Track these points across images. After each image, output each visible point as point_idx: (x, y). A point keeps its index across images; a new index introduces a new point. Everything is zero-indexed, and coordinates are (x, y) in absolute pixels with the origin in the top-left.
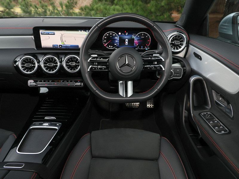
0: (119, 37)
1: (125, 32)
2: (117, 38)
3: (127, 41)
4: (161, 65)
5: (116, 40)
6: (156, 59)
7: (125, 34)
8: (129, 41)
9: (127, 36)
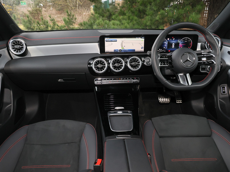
0: (168, 42)
1: (173, 38)
2: (166, 43)
3: (173, 45)
4: (212, 60)
5: (165, 44)
6: (208, 56)
7: (172, 39)
8: (175, 45)
9: (174, 41)
